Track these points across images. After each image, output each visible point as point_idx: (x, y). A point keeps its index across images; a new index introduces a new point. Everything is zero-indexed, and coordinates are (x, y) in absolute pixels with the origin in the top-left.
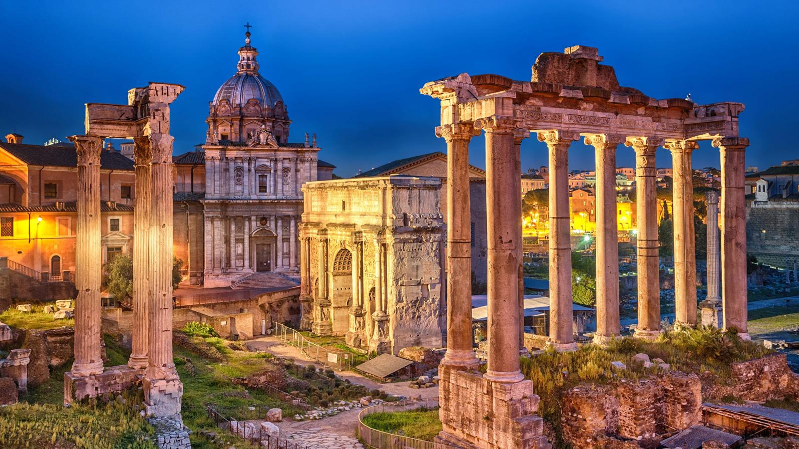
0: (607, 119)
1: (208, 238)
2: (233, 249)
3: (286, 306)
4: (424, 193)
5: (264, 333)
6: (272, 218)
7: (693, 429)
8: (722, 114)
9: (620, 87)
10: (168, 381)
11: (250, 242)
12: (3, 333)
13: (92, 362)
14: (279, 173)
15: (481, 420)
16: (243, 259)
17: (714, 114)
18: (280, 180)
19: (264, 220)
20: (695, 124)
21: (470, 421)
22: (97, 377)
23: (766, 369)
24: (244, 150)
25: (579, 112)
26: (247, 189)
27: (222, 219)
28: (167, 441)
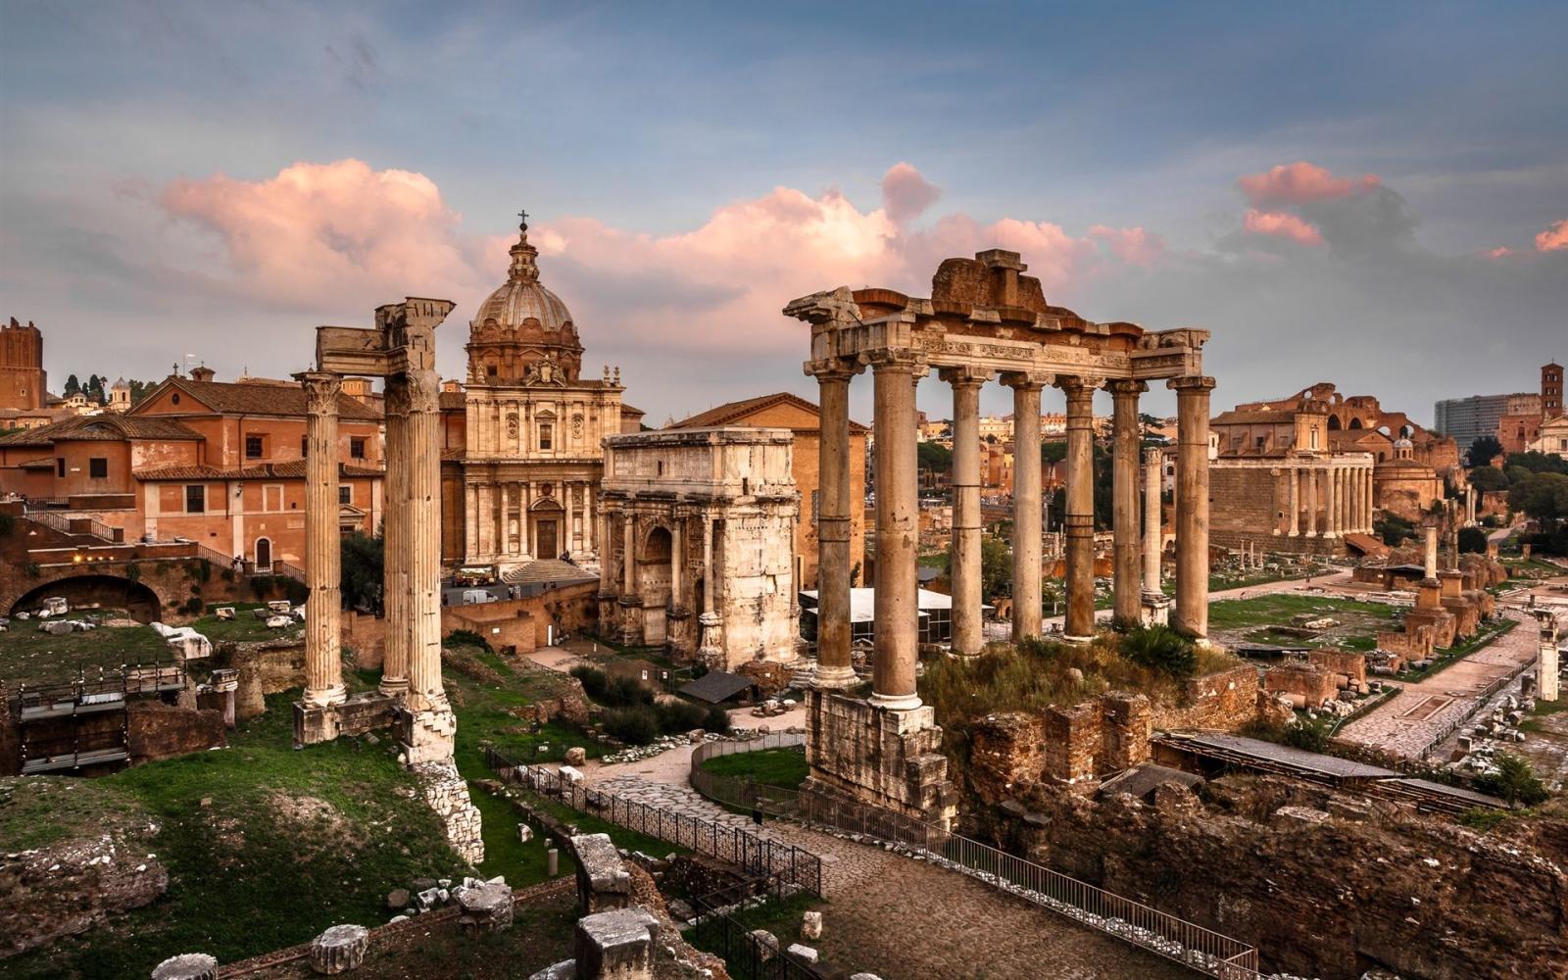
0: (1030, 351)
1: (470, 513)
2: (505, 529)
3: (580, 605)
4: (770, 450)
5: (550, 643)
6: (559, 485)
7: (1140, 768)
8: (1183, 344)
9: (1049, 308)
10: (436, 714)
11: (529, 518)
12: (199, 648)
13: (331, 687)
14: (569, 421)
15: (863, 761)
16: (519, 541)
17: (1170, 344)
18: (569, 433)
19: (546, 488)
20: (1144, 358)
21: (849, 762)
22: (337, 709)
23: (1232, 686)
24: (520, 390)
25: (993, 341)
26: (523, 446)
27: (489, 486)
28: (439, 796)
